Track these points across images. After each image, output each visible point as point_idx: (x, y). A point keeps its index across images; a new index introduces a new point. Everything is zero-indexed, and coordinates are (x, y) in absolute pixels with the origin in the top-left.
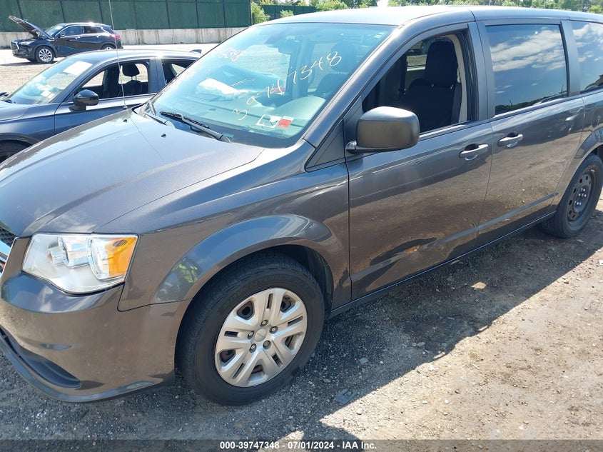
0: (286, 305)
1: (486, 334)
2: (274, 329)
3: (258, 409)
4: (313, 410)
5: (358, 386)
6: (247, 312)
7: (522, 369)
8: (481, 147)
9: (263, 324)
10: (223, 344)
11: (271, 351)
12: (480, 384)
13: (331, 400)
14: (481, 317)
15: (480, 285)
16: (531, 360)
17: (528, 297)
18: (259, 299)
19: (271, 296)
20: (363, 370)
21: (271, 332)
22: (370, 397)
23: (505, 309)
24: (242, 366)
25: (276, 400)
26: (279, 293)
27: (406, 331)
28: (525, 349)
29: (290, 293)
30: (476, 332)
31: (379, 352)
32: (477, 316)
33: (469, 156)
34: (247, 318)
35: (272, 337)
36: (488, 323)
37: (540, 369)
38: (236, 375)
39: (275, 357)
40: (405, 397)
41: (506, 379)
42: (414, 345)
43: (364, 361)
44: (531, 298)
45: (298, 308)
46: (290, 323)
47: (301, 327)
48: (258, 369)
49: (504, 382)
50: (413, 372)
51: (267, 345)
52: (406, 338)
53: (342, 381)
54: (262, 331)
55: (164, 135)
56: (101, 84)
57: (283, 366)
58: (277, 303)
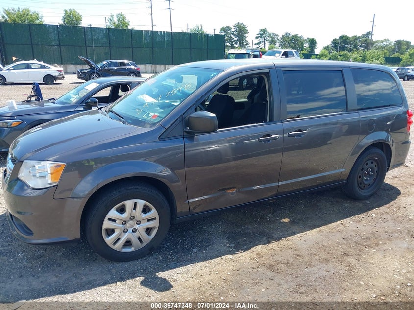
0: (145, 210)
1: (273, 245)
2: (138, 223)
3: (126, 265)
4: (155, 269)
5: (185, 261)
6: (122, 210)
7: (283, 264)
8: (273, 136)
9: (132, 218)
10: (107, 224)
11: (137, 234)
12: (253, 268)
13: (166, 266)
14: (276, 236)
15: (286, 220)
16: (291, 260)
17: (312, 229)
18: (129, 204)
19: (136, 203)
20: (192, 254)
21: (137, 224)
22: (189, 267)
23: (294, 234)
24: (119, 239)
25: (138, 262)
26: (141, 203)
27: (228, 238)
28: (292, 254)
29: (148, 204)
30: (269, 243)
31: (206, 247)
32: (274, 235)
33: (264, 140)
34: (122, 214)
35: (137, 227)
36: (278, 239)
37: (294, 265)
38: (115, 243)
39: (139, 238)
40: (207, 269)
41: (271, 267)
42: (228, 245)
43: (195, 250)
44: (314, 230)
45: (154, 212)
46: (149, 220)
47: (155, 224)
48: (128, 243)
49: (268, 268)
50: (219, 258)
51: (134, 231)
52: (225, 241)
53: (178, 258)
54: (131, 222)
55: (99, 120)
56: (108, 96)
57: (144, 244)
58: (140, 208)
